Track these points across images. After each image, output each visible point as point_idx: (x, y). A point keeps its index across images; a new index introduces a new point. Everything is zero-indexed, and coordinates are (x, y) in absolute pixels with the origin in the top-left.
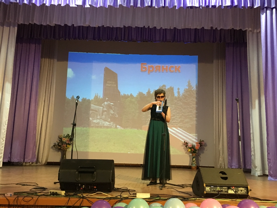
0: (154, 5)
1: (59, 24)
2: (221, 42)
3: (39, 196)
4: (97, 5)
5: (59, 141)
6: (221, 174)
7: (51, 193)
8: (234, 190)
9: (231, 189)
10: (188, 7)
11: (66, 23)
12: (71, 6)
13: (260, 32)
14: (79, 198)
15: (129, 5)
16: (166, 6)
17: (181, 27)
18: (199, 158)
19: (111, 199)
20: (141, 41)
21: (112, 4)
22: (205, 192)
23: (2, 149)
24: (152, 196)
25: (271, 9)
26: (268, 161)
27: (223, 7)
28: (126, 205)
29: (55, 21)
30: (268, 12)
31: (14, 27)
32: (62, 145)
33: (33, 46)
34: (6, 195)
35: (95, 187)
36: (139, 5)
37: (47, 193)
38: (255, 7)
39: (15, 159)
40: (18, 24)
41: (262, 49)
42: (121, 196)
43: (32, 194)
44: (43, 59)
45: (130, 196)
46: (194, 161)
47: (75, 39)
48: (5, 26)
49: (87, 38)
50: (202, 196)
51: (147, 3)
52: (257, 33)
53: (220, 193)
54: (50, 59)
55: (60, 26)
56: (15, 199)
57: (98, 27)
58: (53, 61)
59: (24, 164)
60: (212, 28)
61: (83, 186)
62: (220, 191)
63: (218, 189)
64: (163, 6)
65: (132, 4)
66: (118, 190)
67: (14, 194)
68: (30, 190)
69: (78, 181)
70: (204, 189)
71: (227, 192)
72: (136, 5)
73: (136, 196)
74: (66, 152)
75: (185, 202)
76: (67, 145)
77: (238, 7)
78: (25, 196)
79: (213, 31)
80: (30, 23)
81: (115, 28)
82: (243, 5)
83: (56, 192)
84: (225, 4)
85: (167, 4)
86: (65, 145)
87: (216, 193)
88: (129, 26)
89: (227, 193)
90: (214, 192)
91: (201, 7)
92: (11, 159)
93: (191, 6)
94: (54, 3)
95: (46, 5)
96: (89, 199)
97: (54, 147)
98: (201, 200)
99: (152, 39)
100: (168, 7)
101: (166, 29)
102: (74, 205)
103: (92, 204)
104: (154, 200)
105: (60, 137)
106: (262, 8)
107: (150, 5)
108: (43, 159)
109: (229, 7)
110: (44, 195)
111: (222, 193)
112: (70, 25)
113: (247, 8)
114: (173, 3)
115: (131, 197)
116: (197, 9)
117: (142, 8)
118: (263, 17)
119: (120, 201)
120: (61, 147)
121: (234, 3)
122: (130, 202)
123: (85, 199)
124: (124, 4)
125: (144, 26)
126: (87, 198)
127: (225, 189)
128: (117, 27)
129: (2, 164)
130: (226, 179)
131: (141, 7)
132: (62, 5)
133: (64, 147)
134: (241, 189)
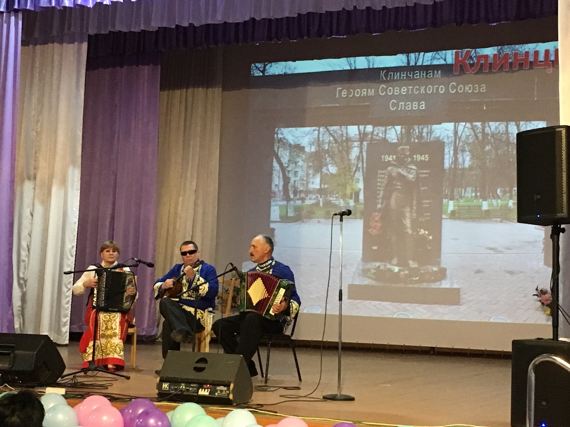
8: (209, 390)
9: (204, 387)
29: (155, 22)
31: (82, 44)
35: (17, 378)
40: (89, 35)
48: (64, 44)
54: (205, 89)
55: (168, 28)
58: (212, 92)
62: (185, 391)
63: (183, 386)
73: (45, 392)
80: (110, 31)
87: (178, 393)
90: (175, 391)
111: (190, 394)
127: (194, 387)
129: (68, 337)
134: (222, 388)
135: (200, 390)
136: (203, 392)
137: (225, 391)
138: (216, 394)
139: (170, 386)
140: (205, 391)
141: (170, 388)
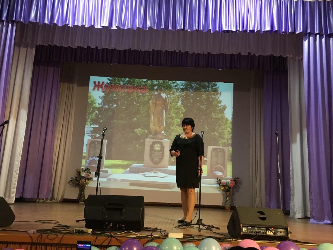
0: (187, 28)
1: (82, 46)
2: (259, 69)
3: (64, 234)
4: (125, 27)
5: (76, 176)
6: (259, 214)
7: (76, 231)
8: (273, 232)
9: (270, 230)
10: (224, 31)
11: (89, 46)
12: (96, 27)
13: (302, 59)
14: (107, 237)
15: (159, 27)
16: (200, 29)
17: (216, 52)
18: (234, 197)
19: (141, 239)
20: (171, 66)
21: (141, 27)
22: (242, 233)
23: (15, 183)
24: (185, 236)
25: (314, 35)
26: (310, 201)
27: (262, 32)
28: (158, 245)
29: (77, 43)
30: (311, 38)
31: (32, 49)
32: (81, 180)
33: (51, 69)
34: (28, 232)
35: (124, 226)
36: (170, 28)
37: (71, 231)
38: (297, 33)
39: (28, 195)
40: (37, 46)
41: (304, 78)
42: (151, 235)
43: (56, 232)
44: (62, 83)
45: (161, 236)
46: (228, 201)
47: (97, 62)
48: (21, 48)
49: (111, 61)
50: (239, 238)
51: (180, 26)
52: (299, 60)
53: (258, 234)
54: (69, 84)
55: (82, 48)
56: (38, 237)
57: (124, 51)
58: (73, 86)
59: (37, 200)
60: (249, 53)
61: (110, 224)
62: (258, 232)
63: (256, 230)
64: (196, 30)
65: (163, 27)
66: (147, 229)
67: (37, 232)
68: (52, 228)
69: (105, 218)
70: (241, 230)
71: (266, 233)
72: (167, 28)
73: (168, 236)
74: (85, 188)
75: (221, 243)
76: (86, 180)
77: (278, 32)
78: (49, 234)
79: (251, 58)
80: (49, 44)
81: (143, 51)
82: (283, 31)
83: (82, 230)
84: (264, 29)
85: (201, 28)
86: (84, 180)
87: (254, 234)
88: (158, 50)
89: (265, 235)
90: (251, 233)
91: (238, 31)
92: (24, 194)
93: (227, 30)
94: (77, 23)
95: (69, 25)
96: (118, 238)
97: (71, 182)
98: (237, 242)
99: (183, 63)
100: (202, 30)
101: (199, 54)
102: (102, 244)
103: (122, 244)
104: (187, 241)
105: (79, 171)
106: (305, 34)
107: (182, 28)
108: (58, 195)
109: (269, 33)
110: (69, 233)
111: (260, 234)
112: (93, 47)
113: (288, 33)
114: (208, 26)
115: (163, 237)
116: (234, 33)
117: (174, 30)
118: (306, 43)
119: (151, 241)
120: (80, 183)
121: (274, 28)
122: (162, 241)
123: (114, 238)
124: (154, 27)
125: (175, 50)
126: (116, 237)
127: (263, 230)
128: (145, 51)
129: (14, 199)
130: (264, 219)
131: (172, 30)
132: (86, 26)
133: (82, 182)
134: (281, 230)
135: (268, 232)
136: (269, 233)
137: (283, 232)
138: (278, 234)
139: (247, 230)
140: (270, 232)
141: (247, 231)
